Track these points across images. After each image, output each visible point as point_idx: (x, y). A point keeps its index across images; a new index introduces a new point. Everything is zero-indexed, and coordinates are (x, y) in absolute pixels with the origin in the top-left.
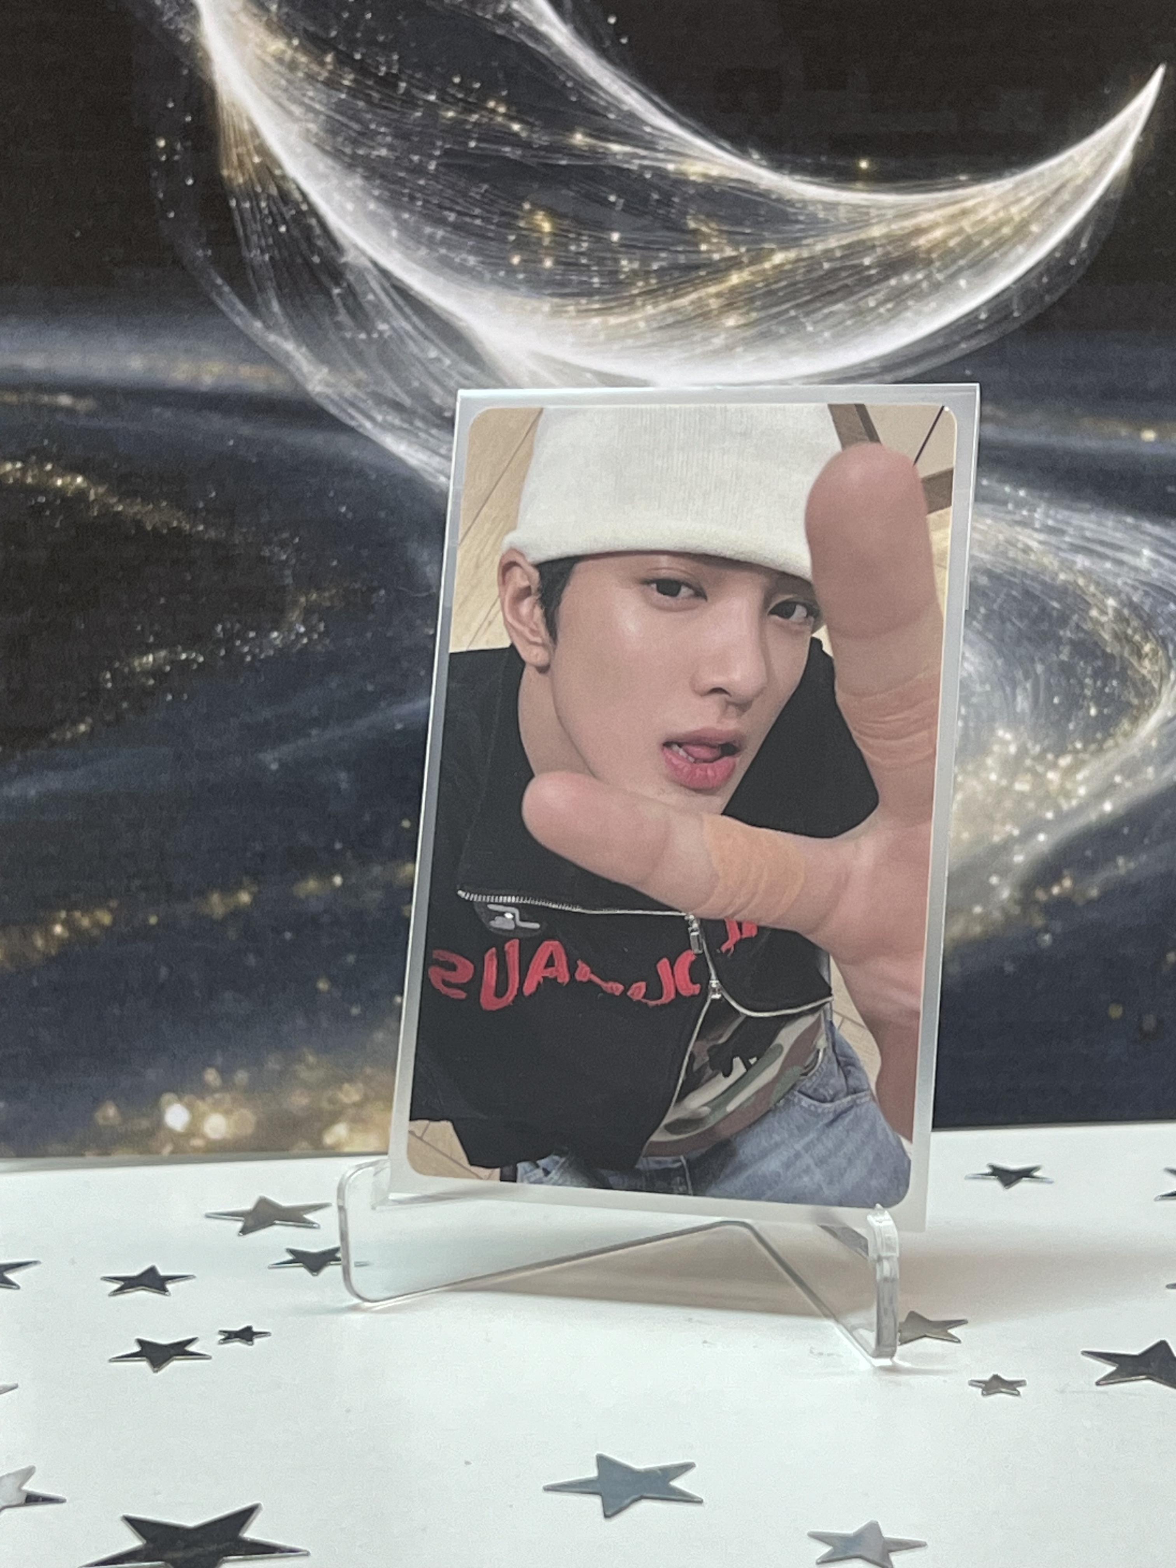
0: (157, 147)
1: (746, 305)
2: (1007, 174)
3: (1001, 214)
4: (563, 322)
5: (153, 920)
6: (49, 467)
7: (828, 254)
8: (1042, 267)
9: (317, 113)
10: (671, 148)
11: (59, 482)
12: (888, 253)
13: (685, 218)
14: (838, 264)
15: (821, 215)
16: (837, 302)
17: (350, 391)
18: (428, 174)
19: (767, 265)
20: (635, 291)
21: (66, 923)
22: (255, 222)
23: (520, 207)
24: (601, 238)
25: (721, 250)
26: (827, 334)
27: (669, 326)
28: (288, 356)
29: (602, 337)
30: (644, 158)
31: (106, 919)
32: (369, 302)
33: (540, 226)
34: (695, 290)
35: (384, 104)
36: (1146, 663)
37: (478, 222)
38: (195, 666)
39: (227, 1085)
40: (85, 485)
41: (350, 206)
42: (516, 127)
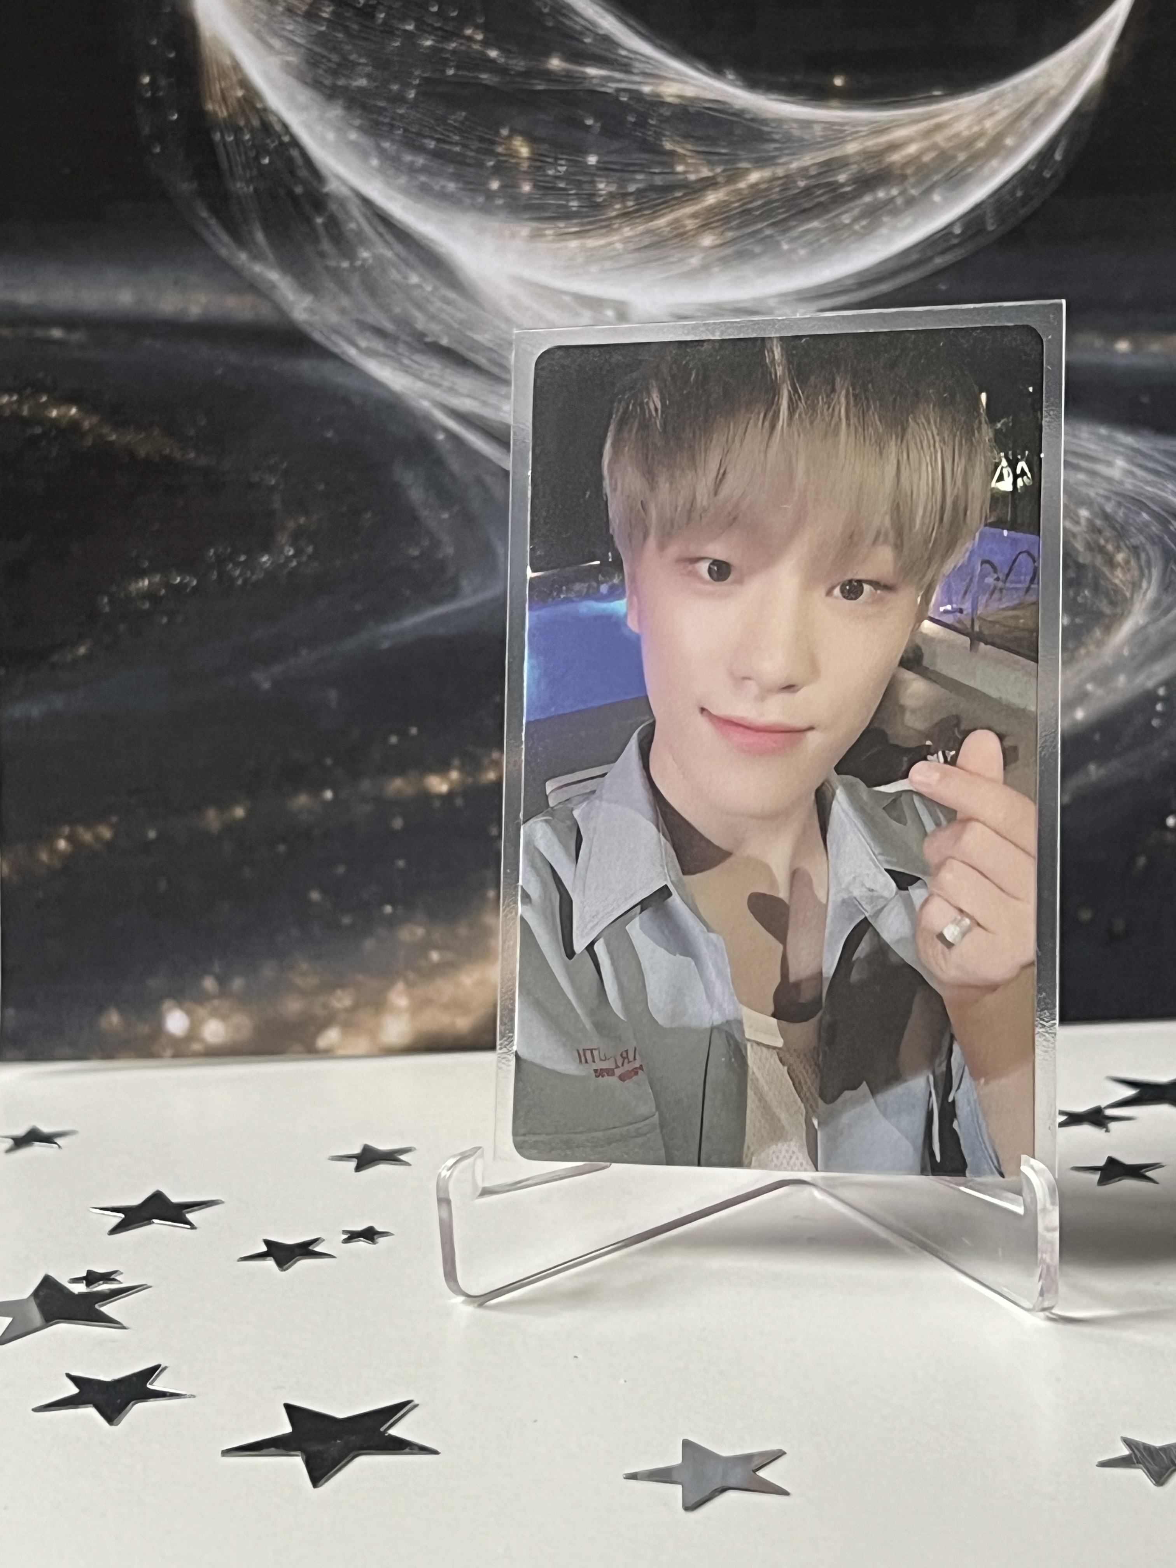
0: (142, 85)
1: (722, 225)
2: (982, 89)
3: (976, 129)
4: (541, 246)
5: (152, 834)
6: (44, 399)
7: (803, 172)
8: (1014, 182)
9: (299, 45)
10: (648, 71)
11: (54, 413)
12: (863, 169)
13: (661, 140)
14: (812, 182)
15: (796, 132)
16: (810, 219)
17: (334, 318)
18: (407, 102)
19: (742, 185)
20: (614, 214)
21: (70, 839)
22: (240, 155)
23: (497, 133)
24: (579, 162)
25: (697, 171)
26: (802, 252)
27: (646, 247)
28: (273, 286)
29: (580, 260)
30: (621, 81)
31: (106, 833)
32: (352, 230)
33: (517, 152)
34: (672, 211)
35: (363, 35)
36: (1119, 573)
37: (457, 149)
38: (188, 590)
39: (224, 991)
40: (77, 416)
41: (331, 136)
42: (493, 54)
